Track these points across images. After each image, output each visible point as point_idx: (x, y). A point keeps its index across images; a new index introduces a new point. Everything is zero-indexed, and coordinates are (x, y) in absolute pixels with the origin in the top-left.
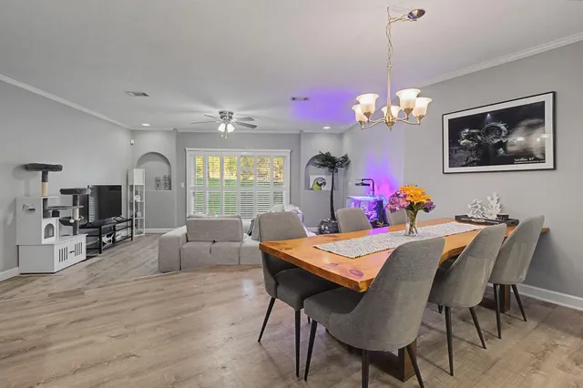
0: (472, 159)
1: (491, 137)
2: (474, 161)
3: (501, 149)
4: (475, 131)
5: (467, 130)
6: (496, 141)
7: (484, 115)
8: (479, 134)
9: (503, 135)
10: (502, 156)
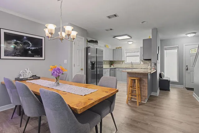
0: (18, 54)
1: (26, 46)
2: (18, 55)
3: (30, 51)
4: (19, 42)
5: (15, 40)
6: (28, 48)
7: (23, 36)
8: (21, 43)
9: (31, 46)
10: (30, 54)
